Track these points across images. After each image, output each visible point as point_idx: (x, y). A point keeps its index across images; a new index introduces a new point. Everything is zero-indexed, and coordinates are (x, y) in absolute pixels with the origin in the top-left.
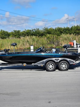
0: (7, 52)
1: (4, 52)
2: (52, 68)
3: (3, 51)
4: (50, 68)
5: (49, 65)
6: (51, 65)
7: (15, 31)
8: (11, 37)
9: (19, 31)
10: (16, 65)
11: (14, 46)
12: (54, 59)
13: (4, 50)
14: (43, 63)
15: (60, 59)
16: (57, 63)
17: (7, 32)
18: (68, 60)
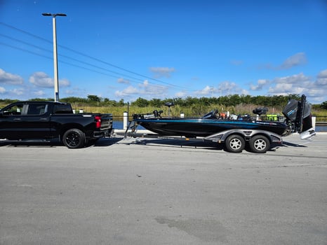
0: (158, 115)
1: (152, 116)
2: (238, 146)
3: (150, 114)
4: (235, 147)
5: (233, 141)
6: (237, 141)
7: (154, 100)
8: (150, 106)
9: (159, 100)
10: (173, 137)
11: (169, 106)
12: (242, 131)
13: (154, 112)
14: (220, 137)
15: (254, 132)
16: (248, 138)
17: (146, 101)
18: (269, 134)
